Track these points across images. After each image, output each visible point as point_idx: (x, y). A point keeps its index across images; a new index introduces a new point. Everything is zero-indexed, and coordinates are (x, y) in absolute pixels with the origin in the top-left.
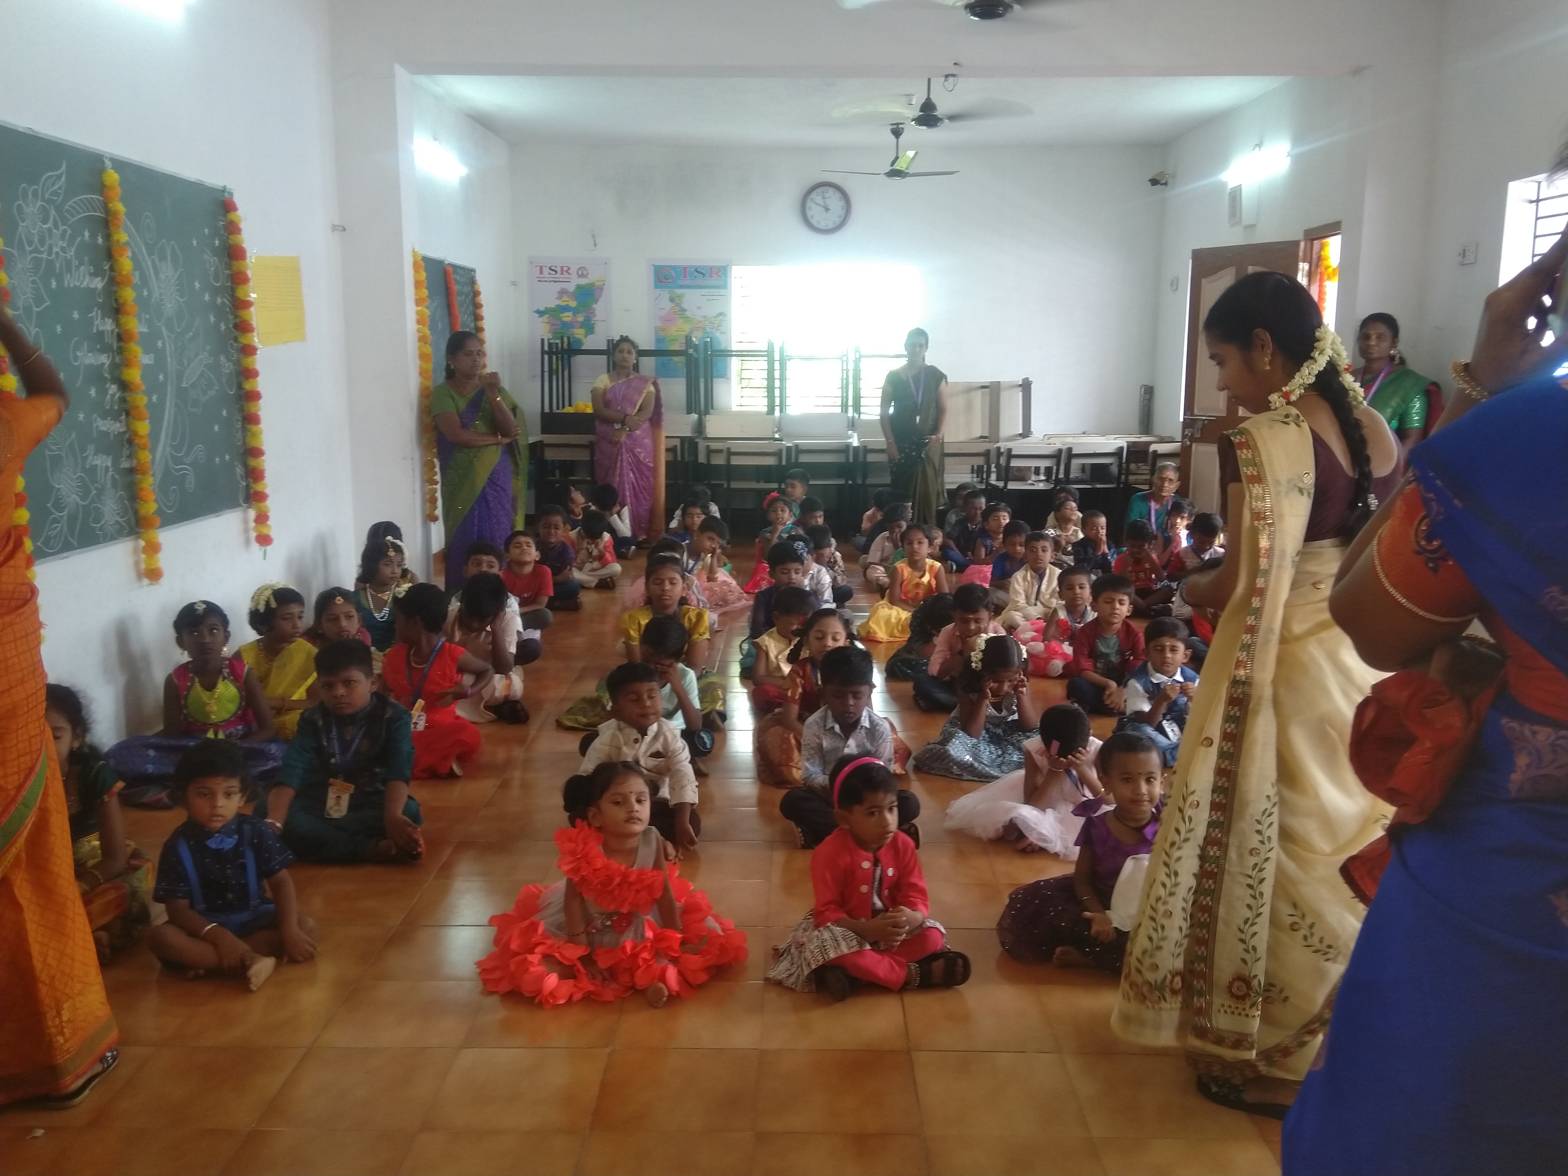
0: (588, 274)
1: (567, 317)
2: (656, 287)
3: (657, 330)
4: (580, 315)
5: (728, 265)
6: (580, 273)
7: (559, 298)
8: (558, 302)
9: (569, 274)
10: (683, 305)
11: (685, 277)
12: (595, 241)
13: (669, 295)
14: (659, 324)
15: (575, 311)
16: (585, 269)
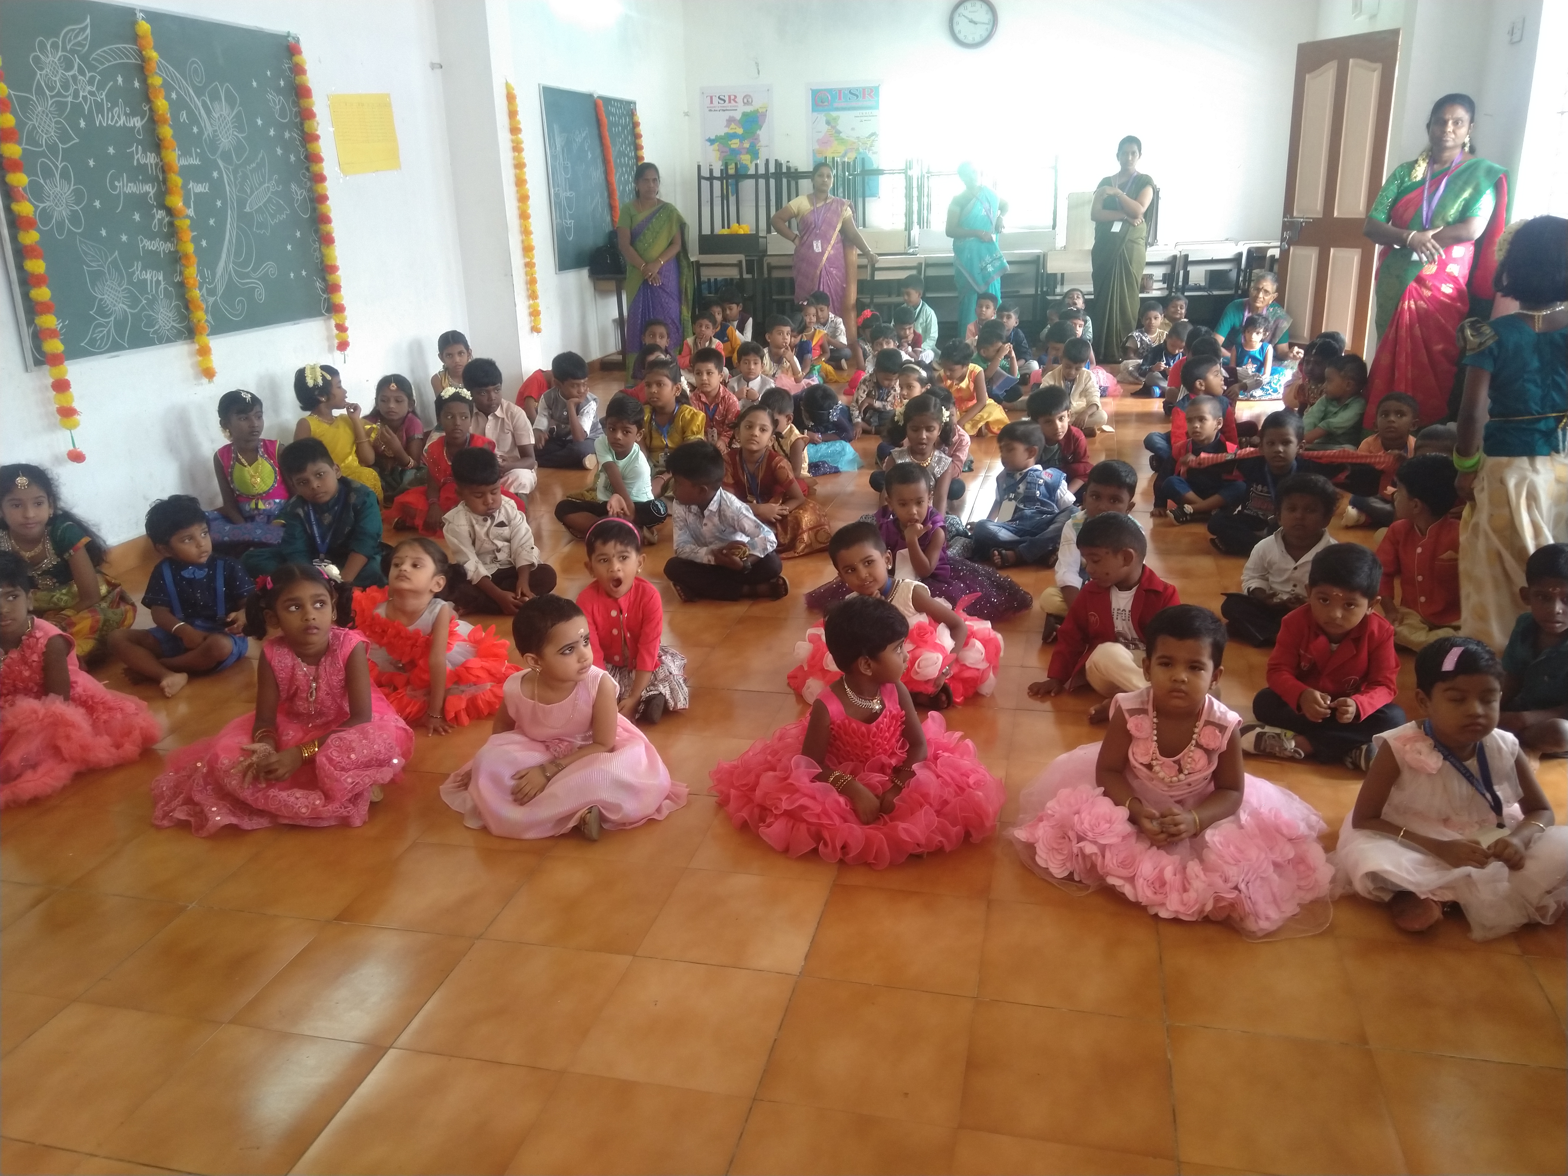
0: (752, 101)
1: (735, 144)
2: (813, 111)
3: (815, 152)
4: (746, 141)
5: (878, 85)
6: (745, 101)
7: (728, 126)
8: (727, 130)
9: (736, 102)
10: (838, 127)
11: (840, 98)
12: (758, 69)
13: (825, 118)
14: (817, 147)
15: (742, 138)
16: (750, 96)
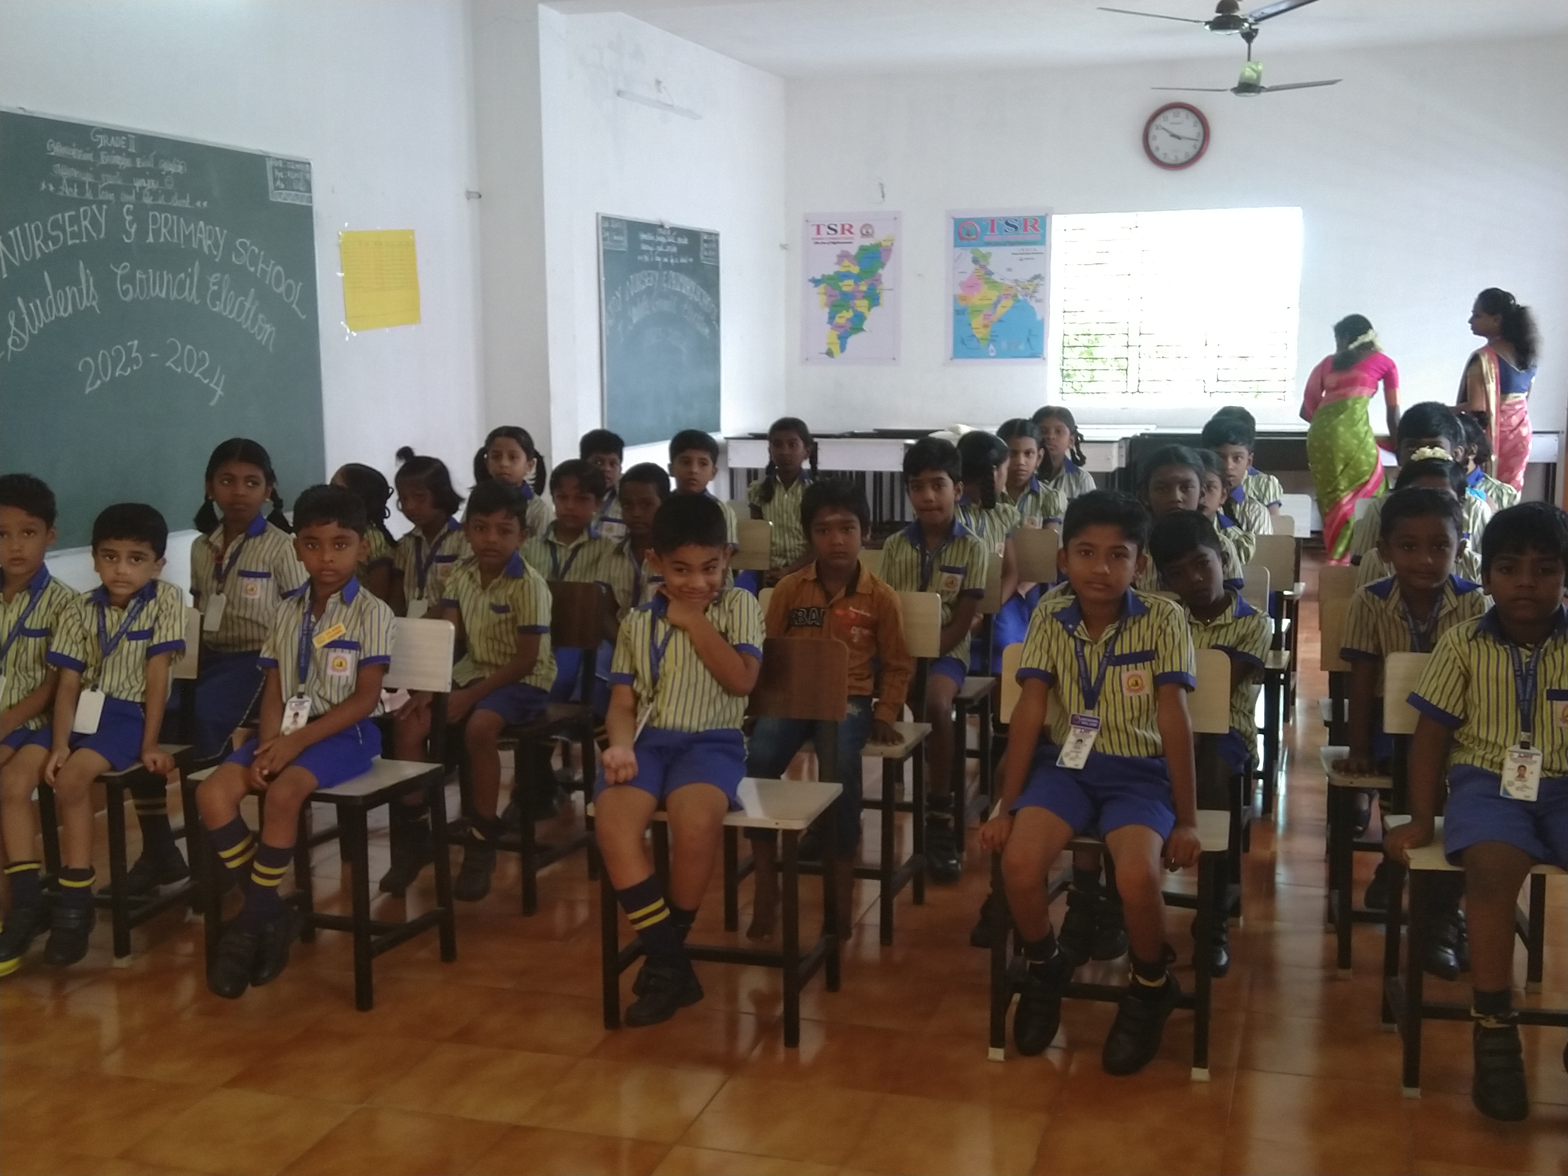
0: (873, 232)
1: (848, 286)
2: (956, 246)
3: (957, 299)
4: (863, 282)
5: (1047, 215)
6: (864, 232)
7: (839, 263)
8: (838, 268)
9: (851, 233)
10: (990, 268)
11: (993, 231)
12: (883, 192)
13: (971, 255)
14: (959, 291)
15: (858, 279)
16: (870, 226)
